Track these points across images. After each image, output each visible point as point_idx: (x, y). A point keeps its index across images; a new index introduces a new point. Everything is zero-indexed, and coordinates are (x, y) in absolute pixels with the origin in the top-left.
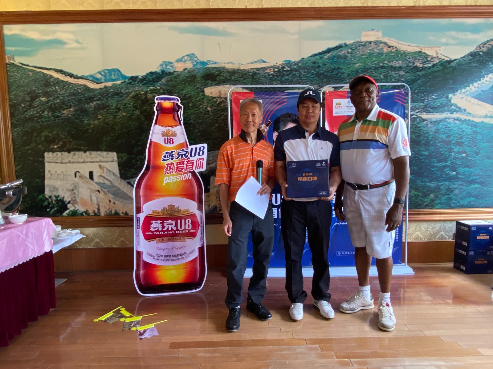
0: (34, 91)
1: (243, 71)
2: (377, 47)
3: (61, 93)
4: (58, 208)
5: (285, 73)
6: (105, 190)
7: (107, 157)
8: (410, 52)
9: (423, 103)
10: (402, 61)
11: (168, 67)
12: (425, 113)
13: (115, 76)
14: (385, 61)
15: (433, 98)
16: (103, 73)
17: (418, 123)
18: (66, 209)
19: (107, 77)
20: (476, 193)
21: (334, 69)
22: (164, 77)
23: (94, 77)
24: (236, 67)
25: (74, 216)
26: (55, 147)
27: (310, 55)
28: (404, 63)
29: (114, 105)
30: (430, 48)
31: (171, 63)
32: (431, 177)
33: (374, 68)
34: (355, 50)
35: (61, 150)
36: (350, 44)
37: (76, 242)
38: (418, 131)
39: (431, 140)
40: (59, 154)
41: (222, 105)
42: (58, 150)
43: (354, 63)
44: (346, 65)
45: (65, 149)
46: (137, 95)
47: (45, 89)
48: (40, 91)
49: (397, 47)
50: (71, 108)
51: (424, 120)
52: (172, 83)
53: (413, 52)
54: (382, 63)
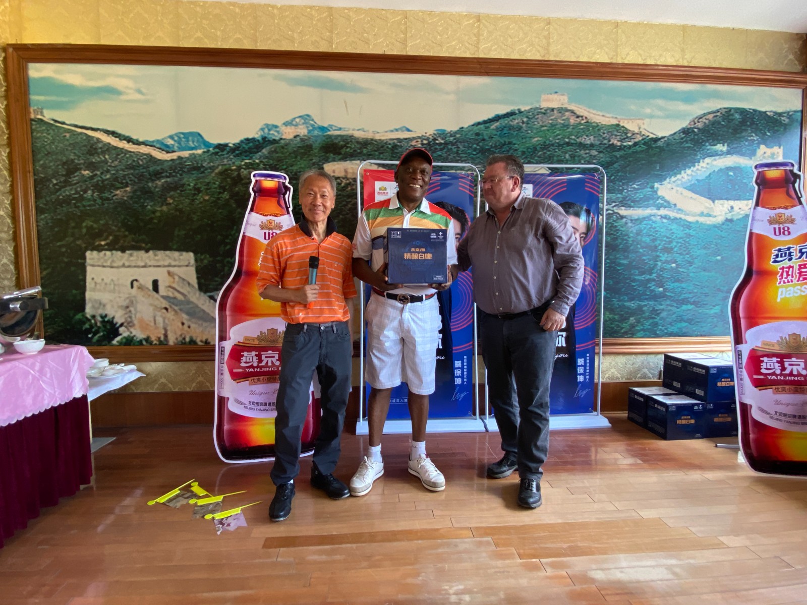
0: (73, 160)
1: (379, 142)
2: (562, 117)
3: (113, 165)
4: (105, 333)
5: (437, 147)
6: (176, 308)
7: (180, 259)
8: (605, 125)
9: (621, 194)
10: (595, 137)
11: (271, 132)
12: (623, 208)
13: (193, 142)
14: (572, 135)
15: (634, 188)
16: (176, 138)
17: (614, 221)
18: (117, 334)
19: (182, 143)
20: (689, 317)
21: (504, 144)
22: (266, 147)
23: (163, 144)
24: (369, 135)
25: (129, 345)
26: (103, 243)
27: (472, 123)
28: (596, 139)
29: (192, 184)
30: (631, 120)
31: (276, 127)
32: (632, 294)
33: (556, 145)
34: (532, 118)
35: (111, 248)
36: (525, 110)
37: (131, 383)
38: (615, 231)
39: (631, 245)
40: (108, 253)
41: (349, 188)
42: (106, 247)
43: (531, 137)
44: (520, 139)
45: (117, 247)
46: (226, 170)
47: (89, 159)
48: (82, 161)
49: (589, 118)
50: (127, 186)
51: (622, 217)
52: (277, 155)
53: (609, 126)
54: (568, 138)
